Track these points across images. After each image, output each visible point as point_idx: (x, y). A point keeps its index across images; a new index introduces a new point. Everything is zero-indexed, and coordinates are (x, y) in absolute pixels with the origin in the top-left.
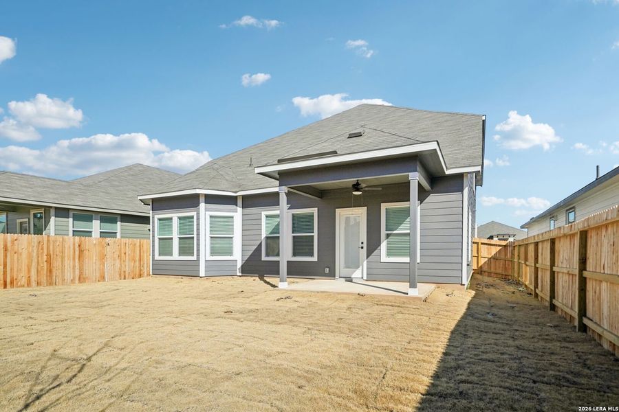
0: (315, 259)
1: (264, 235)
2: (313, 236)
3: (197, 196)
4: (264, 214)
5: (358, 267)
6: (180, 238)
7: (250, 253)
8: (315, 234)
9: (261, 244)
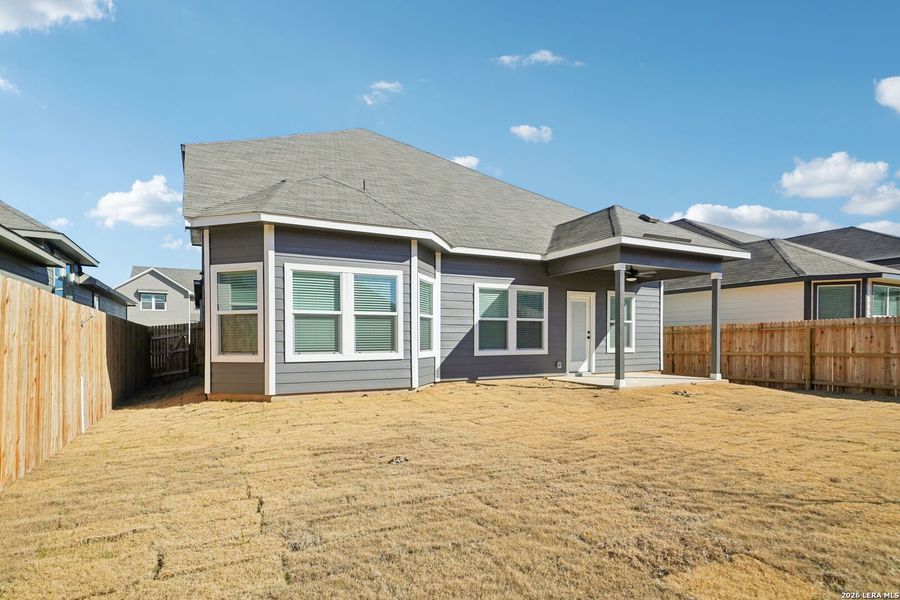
0: (545, 351)
1: (477, 318)
2: (540, 323)
3: (407, 241)
4: (478, 286)
5: (583, 361)
6: (358, 317)
7: (454, 344)
8: (545, 320)
9: (472, 331)
